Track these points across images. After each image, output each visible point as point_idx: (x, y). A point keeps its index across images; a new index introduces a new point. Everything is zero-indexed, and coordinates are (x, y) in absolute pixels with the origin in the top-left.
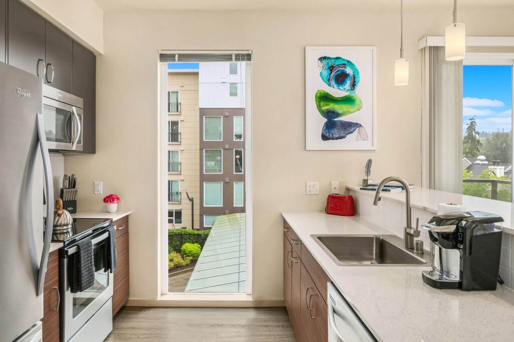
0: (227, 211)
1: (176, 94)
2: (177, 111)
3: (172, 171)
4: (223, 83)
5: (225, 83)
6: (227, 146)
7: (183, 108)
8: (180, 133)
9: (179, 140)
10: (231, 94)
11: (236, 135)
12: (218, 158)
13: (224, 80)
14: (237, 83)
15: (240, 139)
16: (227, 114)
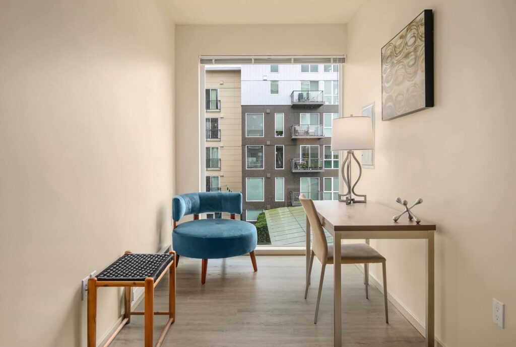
0: (269, 206)
1: (215, 92)
2: (217, 108)
3: (212, 167)
4: (264, 80)
5: (266, 80)
6: (268, 143)
7: (223, 105)
8: (220, 130)
9: (219, 137)
10: (272, 92)
11: (277, 132)
12: (260, 154)
13: (265, 78)
14: (278, 81)
15: (281, 136)
16: (268, 111)
